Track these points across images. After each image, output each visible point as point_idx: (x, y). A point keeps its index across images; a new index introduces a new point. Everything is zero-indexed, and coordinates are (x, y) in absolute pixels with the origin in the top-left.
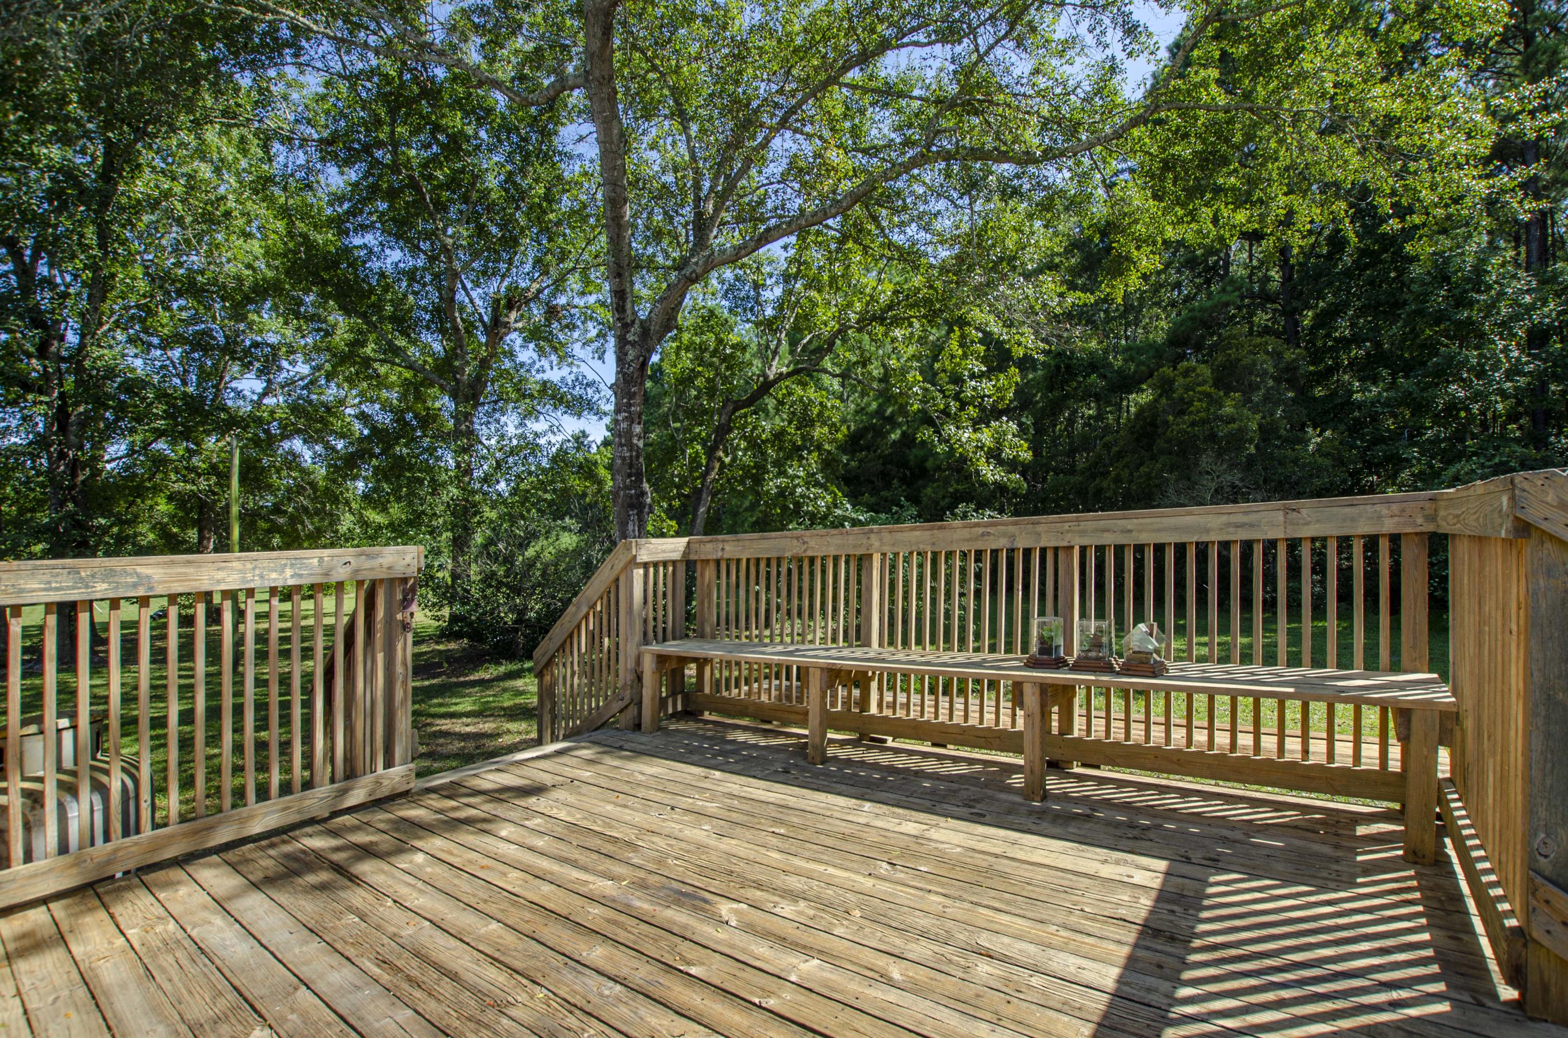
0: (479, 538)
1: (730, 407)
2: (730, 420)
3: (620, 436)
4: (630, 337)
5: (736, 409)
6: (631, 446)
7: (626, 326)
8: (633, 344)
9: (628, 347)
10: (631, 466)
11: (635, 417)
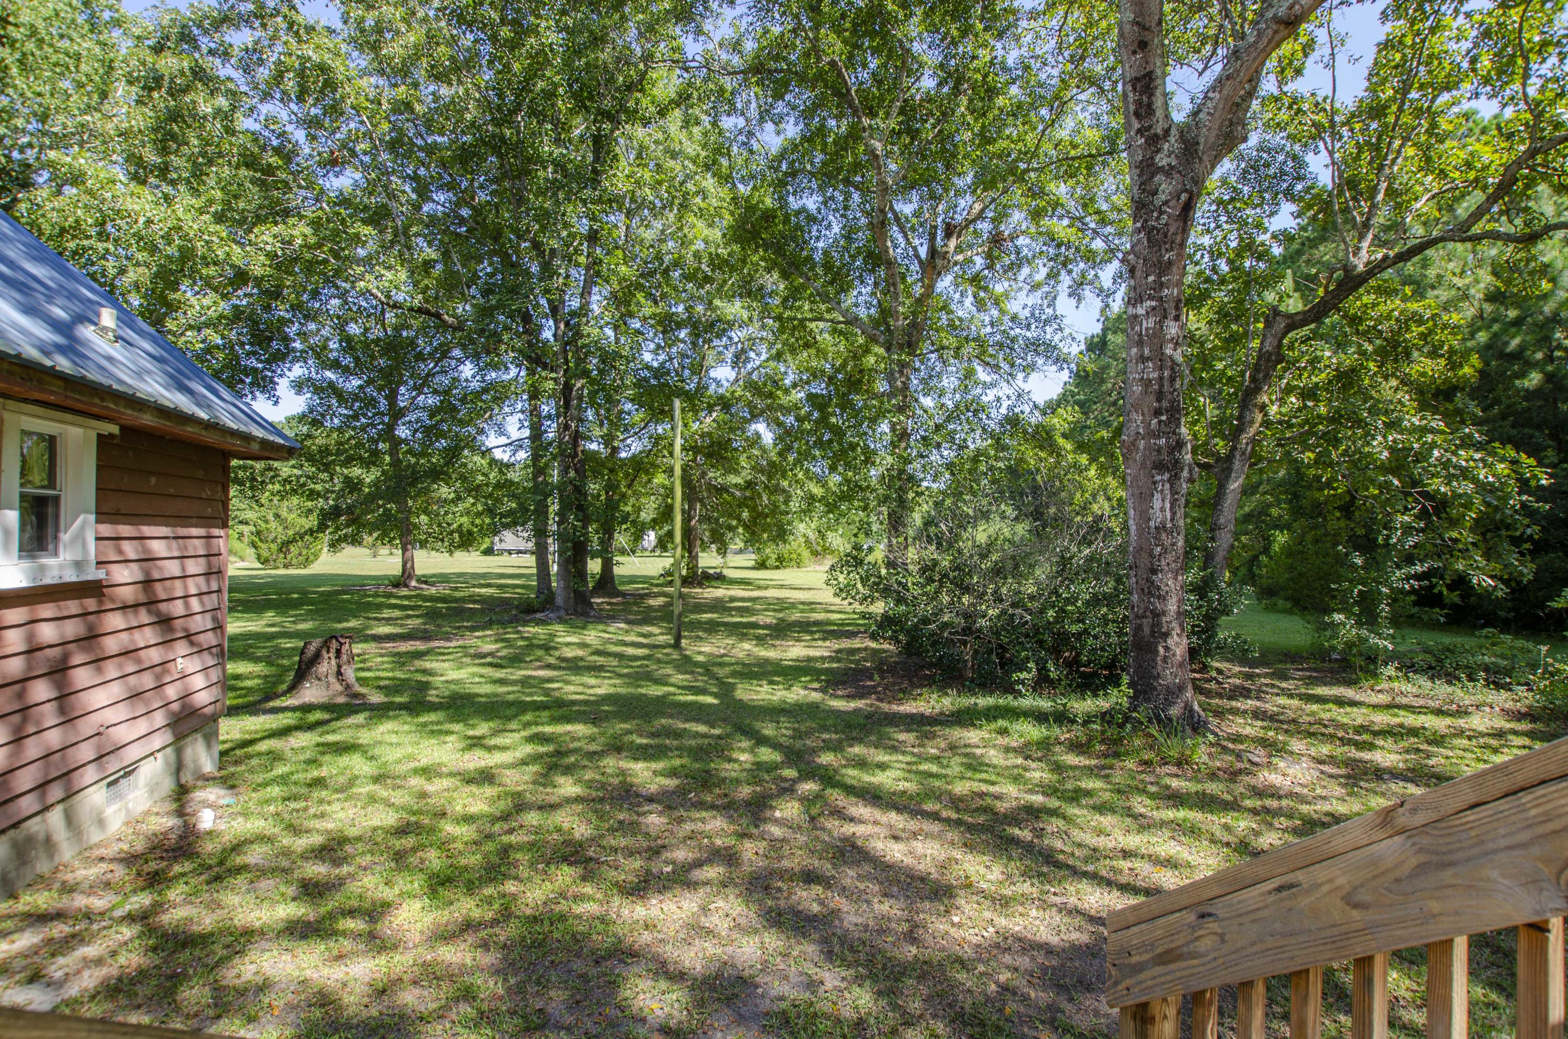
0: (917, 518)
1: (1282, 324)
2: (1280, 345)
3: (1140, 343)
4: (1162, 160)
5: (1290, 328)
6: (1161, 359)
7: (1154, 141)
8: (1168, 172)
9: (1159, 178)
10: (1160, 396)
11: (1170, 307)
